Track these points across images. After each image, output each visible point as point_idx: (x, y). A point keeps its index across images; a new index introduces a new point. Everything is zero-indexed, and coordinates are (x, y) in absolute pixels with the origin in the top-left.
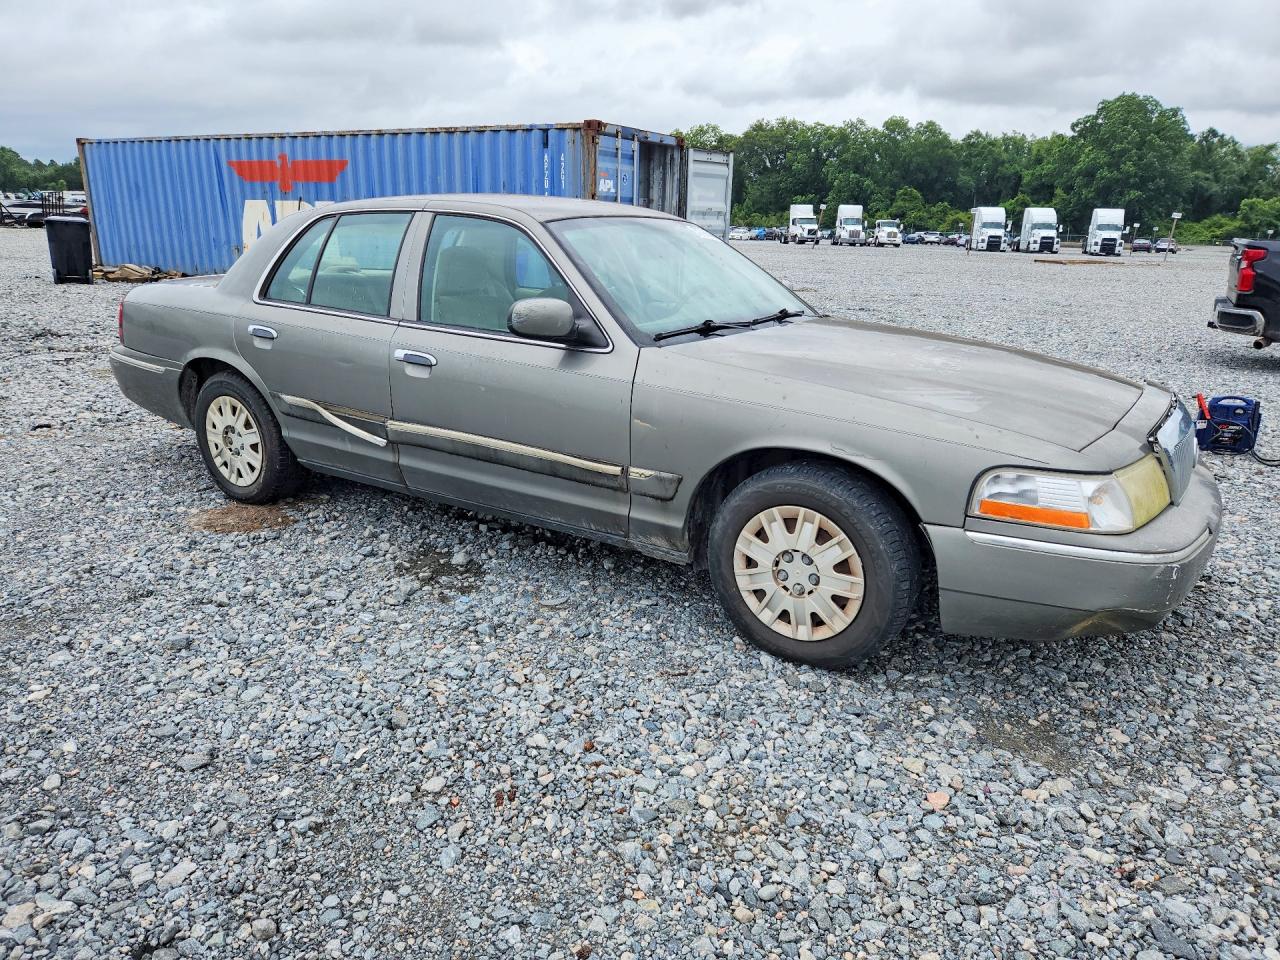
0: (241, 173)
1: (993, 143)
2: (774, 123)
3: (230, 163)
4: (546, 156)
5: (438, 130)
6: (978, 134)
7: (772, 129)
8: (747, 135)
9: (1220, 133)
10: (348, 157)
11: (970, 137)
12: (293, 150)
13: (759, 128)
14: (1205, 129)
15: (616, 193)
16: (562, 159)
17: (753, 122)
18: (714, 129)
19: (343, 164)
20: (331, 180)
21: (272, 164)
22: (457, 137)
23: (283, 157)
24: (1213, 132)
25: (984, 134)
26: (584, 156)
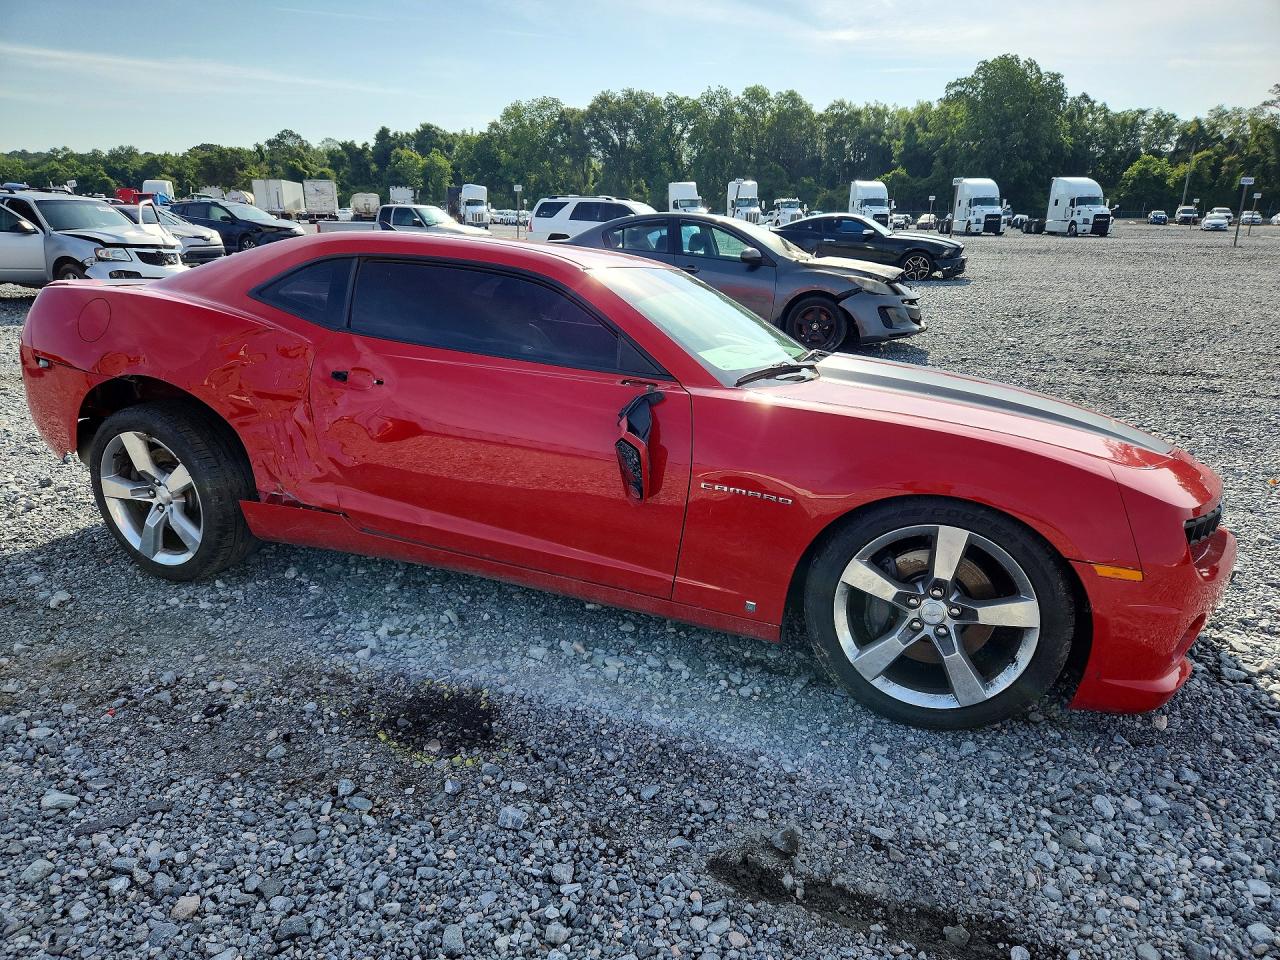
1: (858, 113)
2: (620, 95)
6: (841, 105)
7: (618, 103)
8: (592, 108)
9: (1092, 99)
11: (832, 107)
13: (604, 100)
14: (1078, 94)
17: (597, 93)
18: (556, 102)
24: (1085, 97)
25: (847, 104)
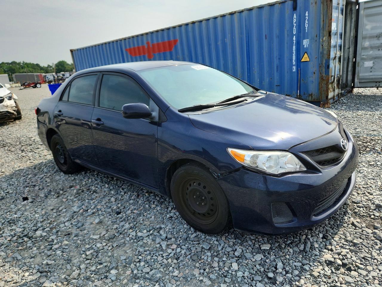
0: (131, 53)
3: (126, 50)
4: (295, 16)
5: (225, 15)
10: (178, 38)
12: (152, 40)
15: (337, 30)
16: (307, 14)
19: (175, 41)
20: (170, 49)
21: (143, 47)
22: (236, 16)
23: (148, 43)
26: (324, 9)
